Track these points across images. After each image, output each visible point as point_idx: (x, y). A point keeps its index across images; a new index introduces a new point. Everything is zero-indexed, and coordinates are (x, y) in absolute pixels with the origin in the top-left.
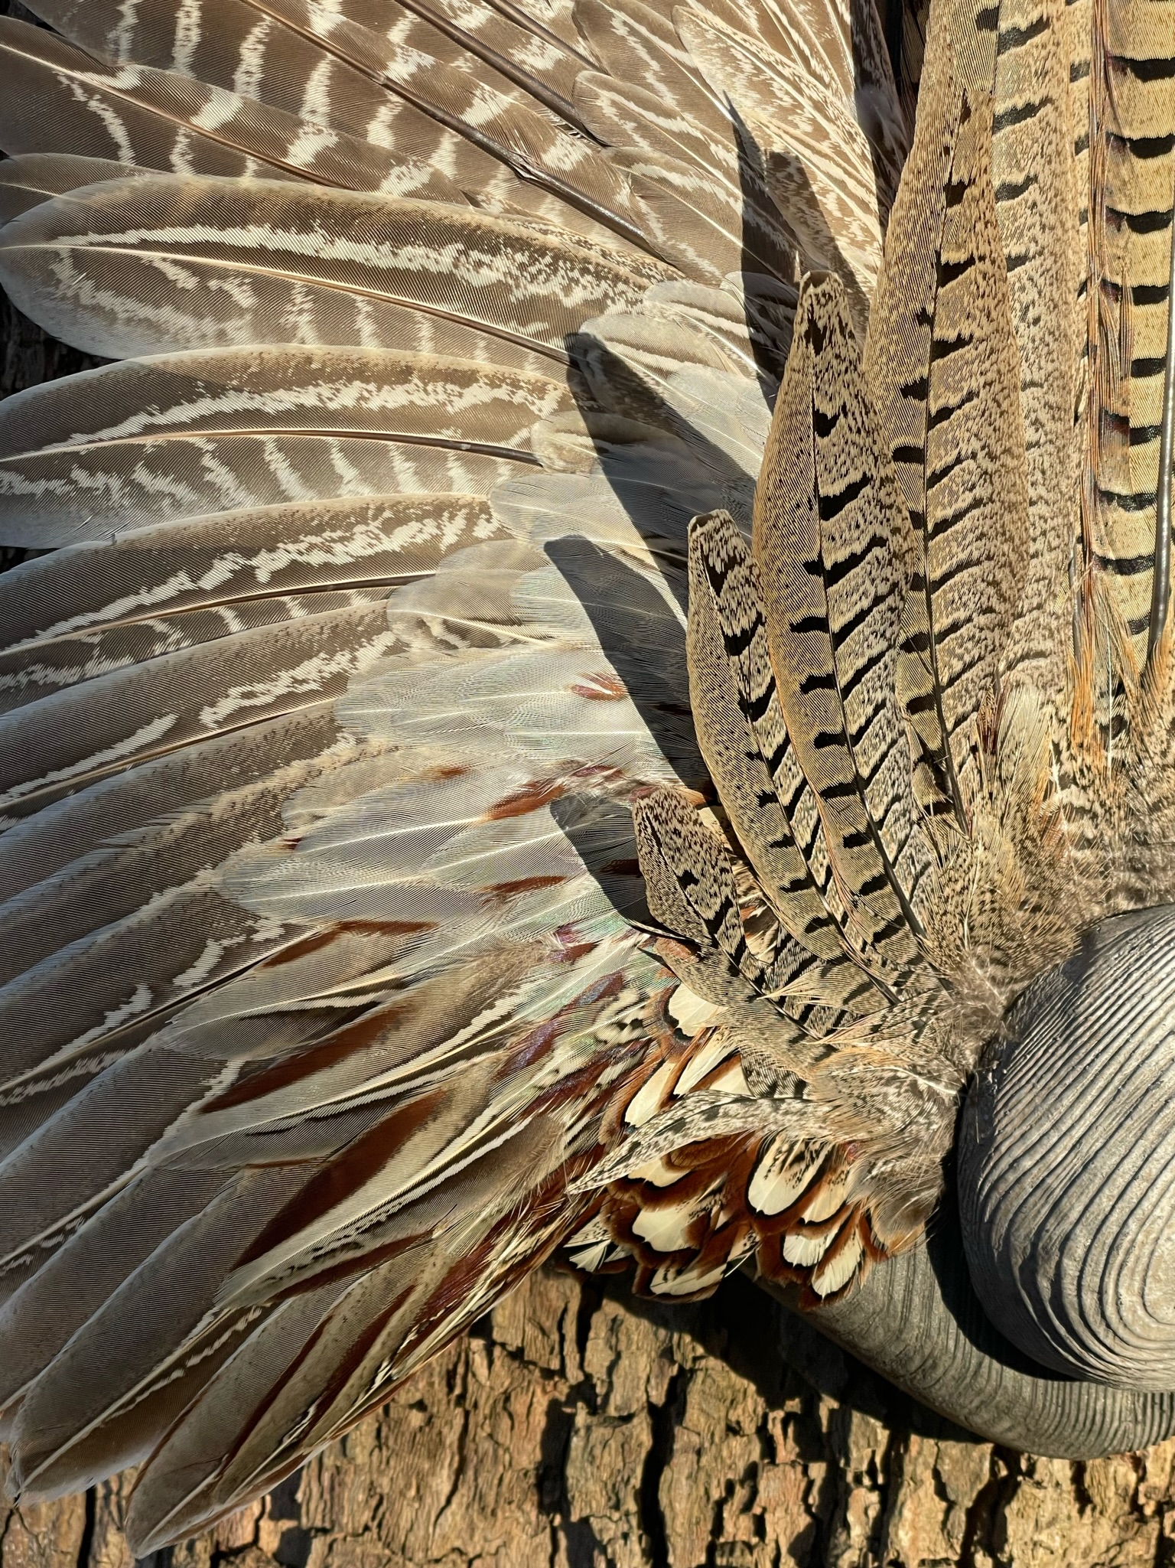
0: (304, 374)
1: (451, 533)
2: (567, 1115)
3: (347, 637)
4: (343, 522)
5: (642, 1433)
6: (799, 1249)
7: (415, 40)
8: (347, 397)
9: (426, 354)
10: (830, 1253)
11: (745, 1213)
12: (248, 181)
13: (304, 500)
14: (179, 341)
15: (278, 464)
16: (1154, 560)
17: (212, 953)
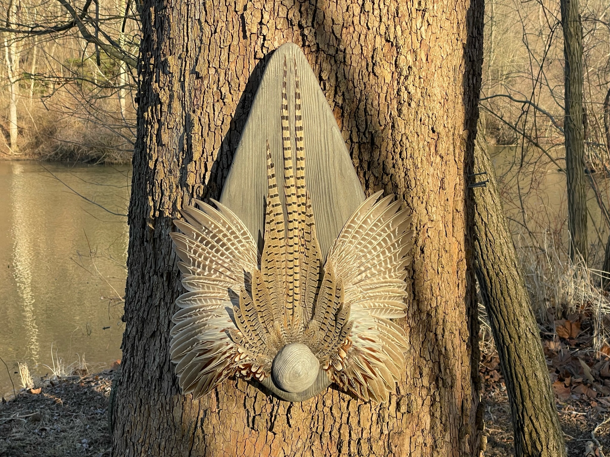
0: (206, 293)
1: (217, 307)
2: (229, 359)
3: (208, 316)
4: (208, 306)
5: (253, 399)
6: (258, 376)
7: (215, 264)
8: (209, 295)
9: (216, 291)
10: (261, 376)
11: (251, 372)
12: (201, 276)
13: (205, 304)
14: (196, 290)
15: (203, 301)
16: (293, 308)
17: (196, 343)
